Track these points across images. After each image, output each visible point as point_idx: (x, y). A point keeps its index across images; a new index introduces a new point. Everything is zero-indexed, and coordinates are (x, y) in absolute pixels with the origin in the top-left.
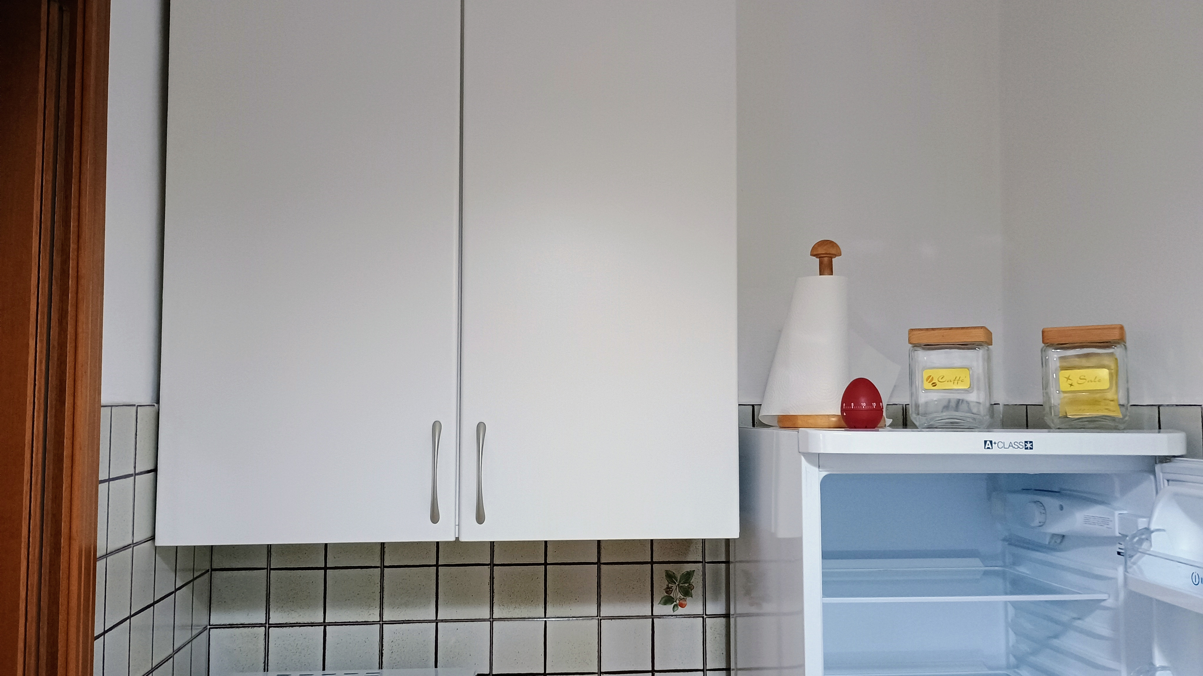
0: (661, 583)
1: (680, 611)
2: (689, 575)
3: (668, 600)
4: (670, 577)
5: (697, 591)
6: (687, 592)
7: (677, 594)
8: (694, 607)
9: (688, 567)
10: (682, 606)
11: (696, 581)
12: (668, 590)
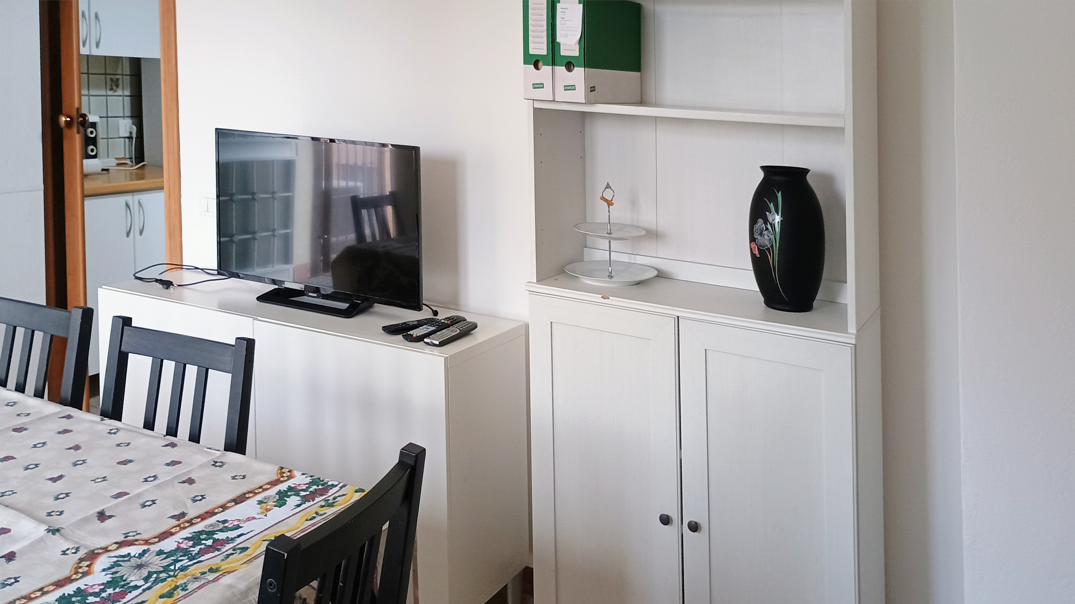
0: (109, 82)
1: (116, 94)
2: (118, 80)
3: (111, 89)
4: (112, 80)
5: (121, 86)
6: (117, 86)
7: (114, 87)
8: (119, 92)
9: (118, 76)
10: (116, 92)
11: (120, 82)
12: (111, 85)
